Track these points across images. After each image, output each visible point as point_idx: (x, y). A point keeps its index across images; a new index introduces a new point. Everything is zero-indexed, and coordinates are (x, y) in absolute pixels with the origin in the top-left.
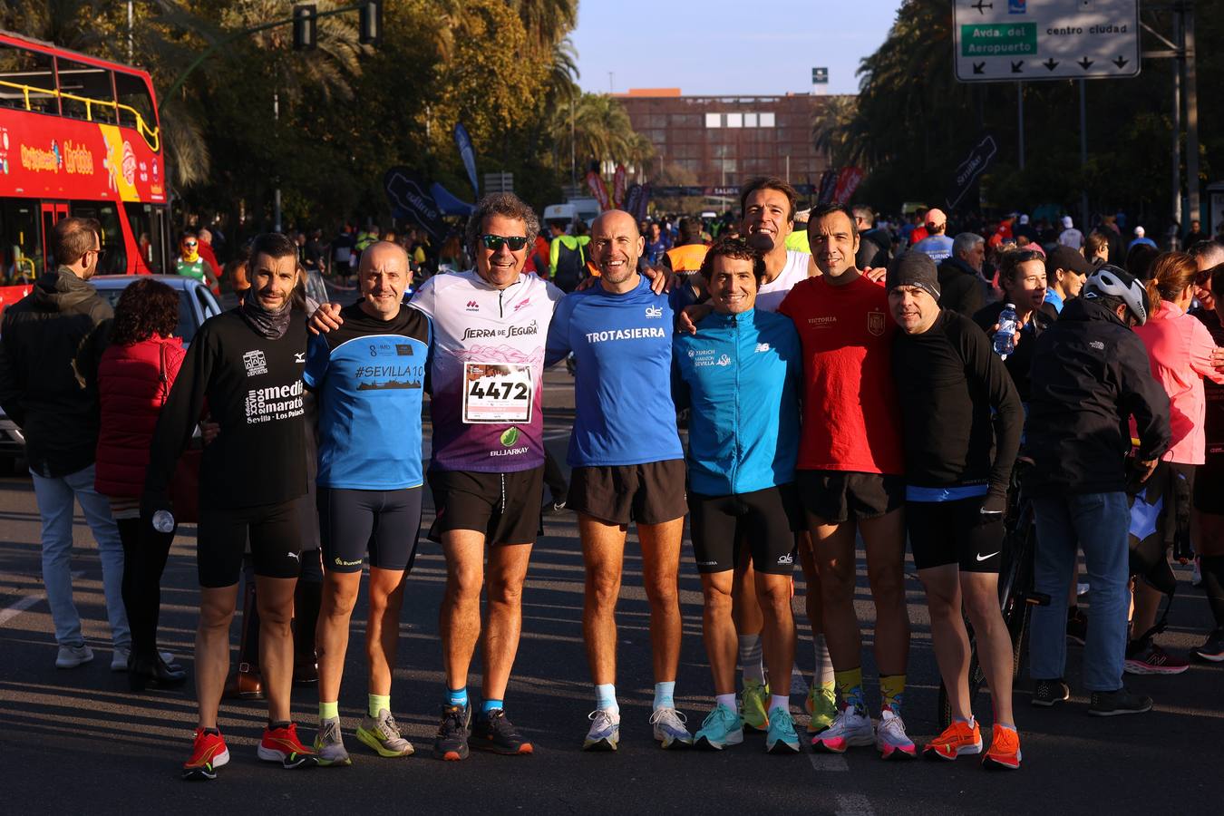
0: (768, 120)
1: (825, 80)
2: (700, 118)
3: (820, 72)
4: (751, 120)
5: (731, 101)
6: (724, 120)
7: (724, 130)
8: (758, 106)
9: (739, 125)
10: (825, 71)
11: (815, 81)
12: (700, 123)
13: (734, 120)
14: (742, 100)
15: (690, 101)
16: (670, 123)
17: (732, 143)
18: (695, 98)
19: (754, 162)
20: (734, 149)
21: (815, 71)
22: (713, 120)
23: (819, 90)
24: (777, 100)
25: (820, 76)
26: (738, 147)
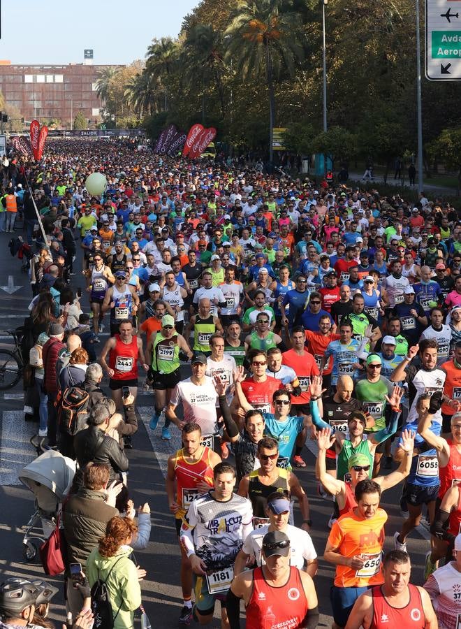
0: (59, 79)
1: (91, 57)
2: (21, 77)
3: (89, 52)
4: (50, 79)
5: (39, 68)
6: (35, 79)
7: (34, 84)
8: (54, 70)
9: (43, 81)
10: (91, 51)
11: (86, 57)
12: (21, 81)
13: (41, 79)
14: (45, 68)
15: (15, 68)
16: (4, 80)
17: (40, 92)
18: (19, 66)
19: (51, 102)
20: (41, 94)
21: (86, 51)
22: (29, 79)
23: (89, 62)
24: (64, 67)
25: (89, 54)
26: (43, 94)
